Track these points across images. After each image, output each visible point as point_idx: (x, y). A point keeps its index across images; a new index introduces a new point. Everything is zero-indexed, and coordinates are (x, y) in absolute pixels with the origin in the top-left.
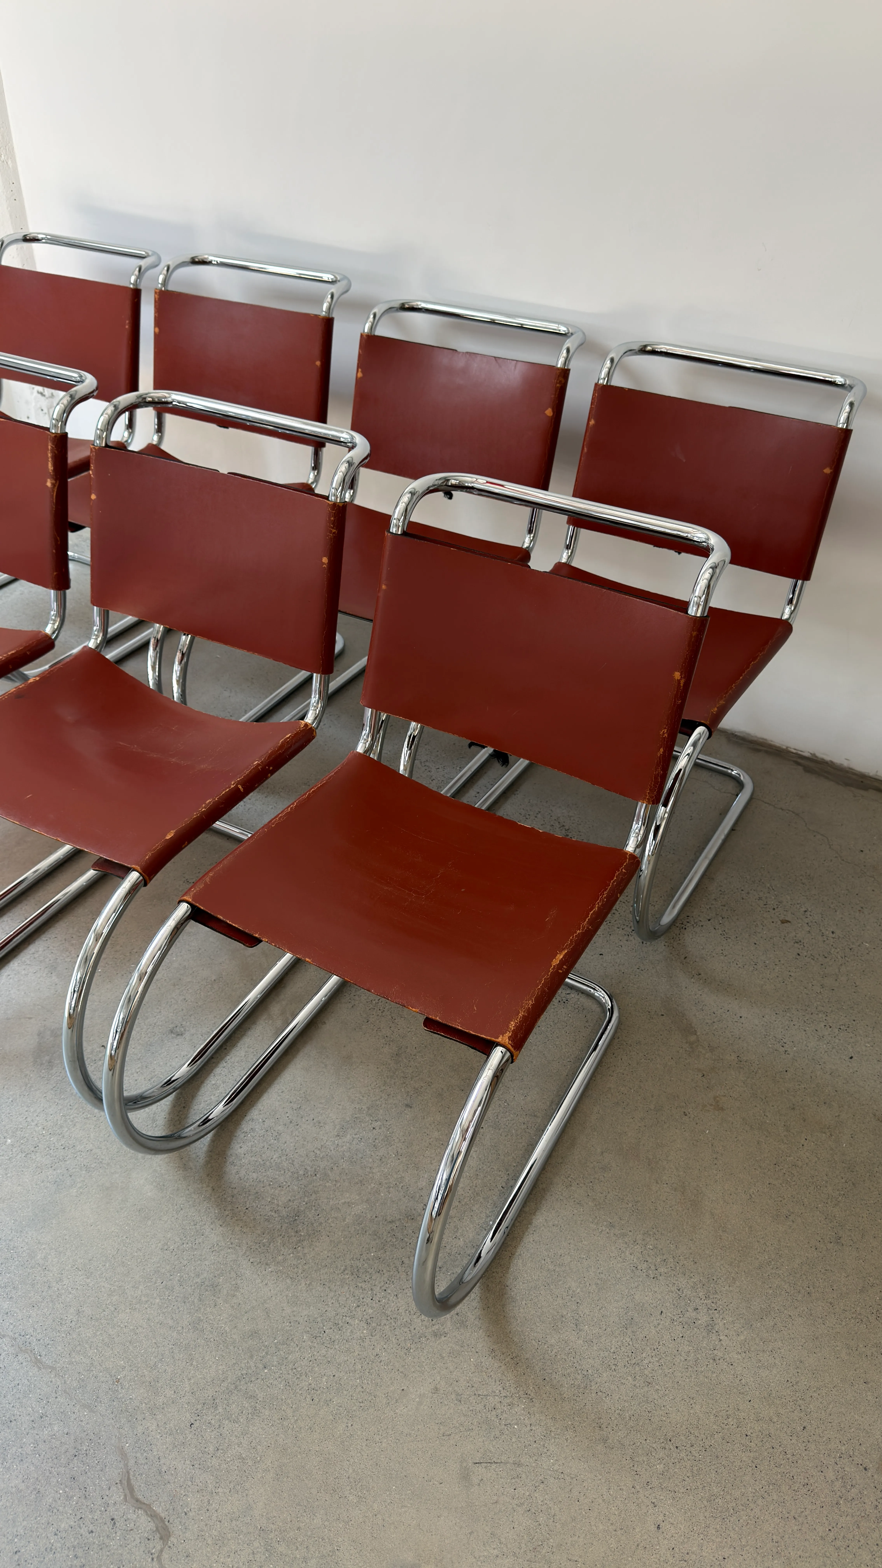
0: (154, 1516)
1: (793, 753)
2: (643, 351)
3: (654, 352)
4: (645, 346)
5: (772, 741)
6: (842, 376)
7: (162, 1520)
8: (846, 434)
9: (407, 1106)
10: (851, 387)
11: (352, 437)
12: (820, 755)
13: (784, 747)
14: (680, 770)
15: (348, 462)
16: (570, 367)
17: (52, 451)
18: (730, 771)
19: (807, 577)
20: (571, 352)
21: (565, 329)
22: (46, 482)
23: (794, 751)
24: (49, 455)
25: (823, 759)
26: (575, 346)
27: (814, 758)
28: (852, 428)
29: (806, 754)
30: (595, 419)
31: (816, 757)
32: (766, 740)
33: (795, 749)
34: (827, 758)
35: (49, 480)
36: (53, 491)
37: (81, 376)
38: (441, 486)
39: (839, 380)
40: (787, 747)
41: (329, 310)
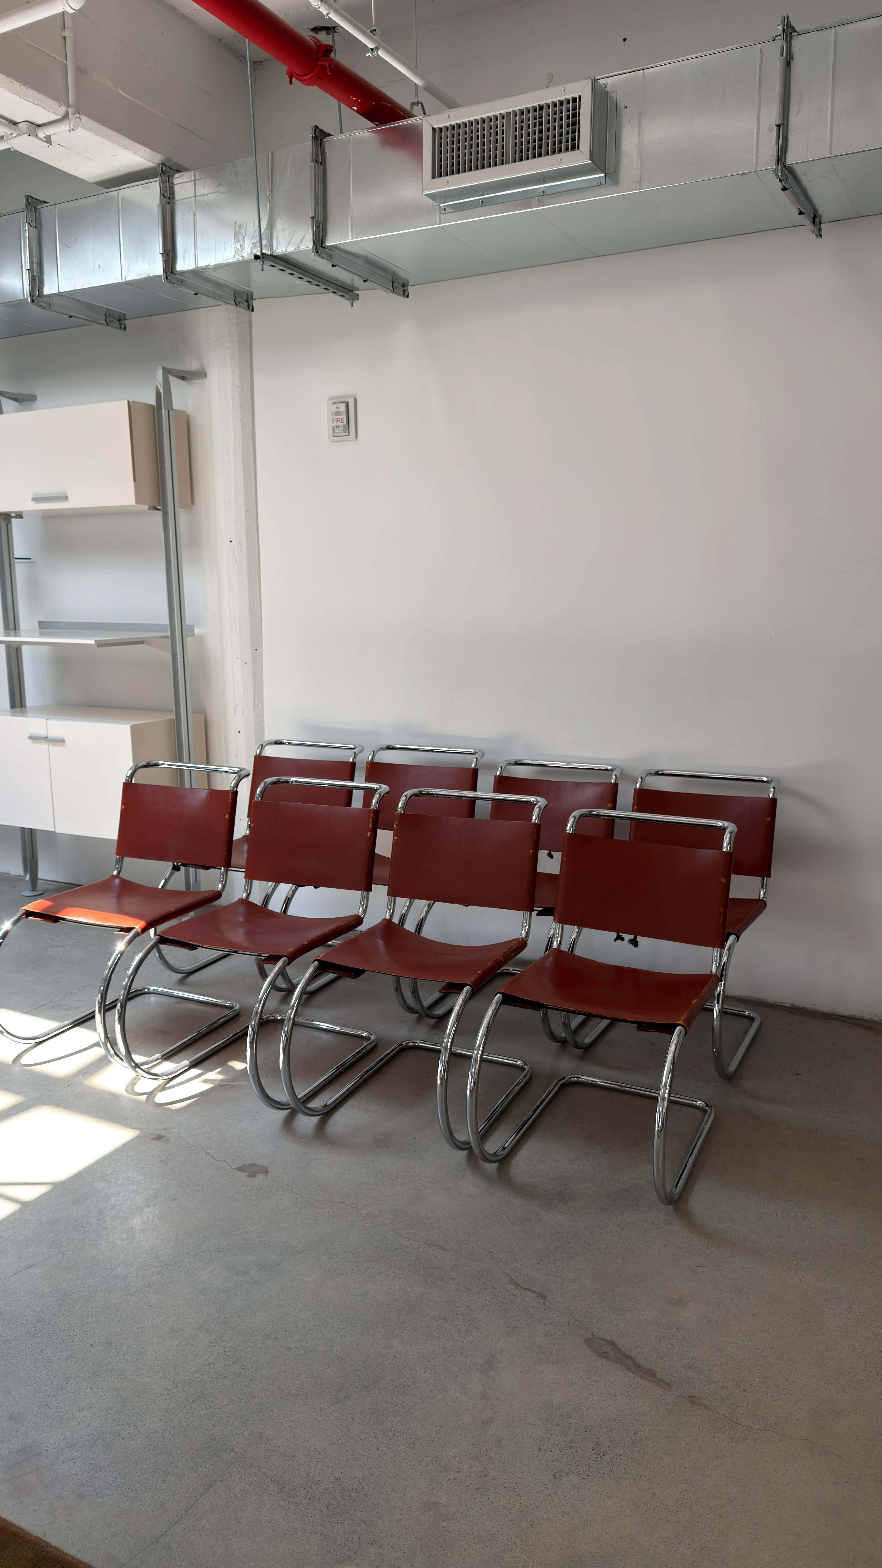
0: (534, 1292)
1: (779, 1005)
2: (657, 774)
3: (663, 774)
4: (658, 771)
5: (765, 1000)
6: (766, 777)
7: (540, 1293)
8: (774, 801)
9: (604, 1152)
10: (771, 781)
11: (537, 799)
12: (797, 1004)
13: (774, 1003)
14: (725, 962)
15: (539, 807)
16: (618, 783)
17: (373, 817)
18: (744, 1013)
19: (769, 876)
20: (618, 776)
21: (611, 767)
22: (367, 833)
23: (780, 1004)
24: (371, 820)
25: (799, 1007)
26: (619, 773)
27: (794, 1007)
28: (777, 798)
29: (788, 1005)
30: (637, 806)
31: (794, 1006)
32: (761, 999)
33: (780, 1003)
34: (801, 1006)
35: (369, 833)
36: (371, 838)
37: (380, 787)
38: (587, 814)
39: (765, 779)
40: (776, 1002)
41: (476, 765)
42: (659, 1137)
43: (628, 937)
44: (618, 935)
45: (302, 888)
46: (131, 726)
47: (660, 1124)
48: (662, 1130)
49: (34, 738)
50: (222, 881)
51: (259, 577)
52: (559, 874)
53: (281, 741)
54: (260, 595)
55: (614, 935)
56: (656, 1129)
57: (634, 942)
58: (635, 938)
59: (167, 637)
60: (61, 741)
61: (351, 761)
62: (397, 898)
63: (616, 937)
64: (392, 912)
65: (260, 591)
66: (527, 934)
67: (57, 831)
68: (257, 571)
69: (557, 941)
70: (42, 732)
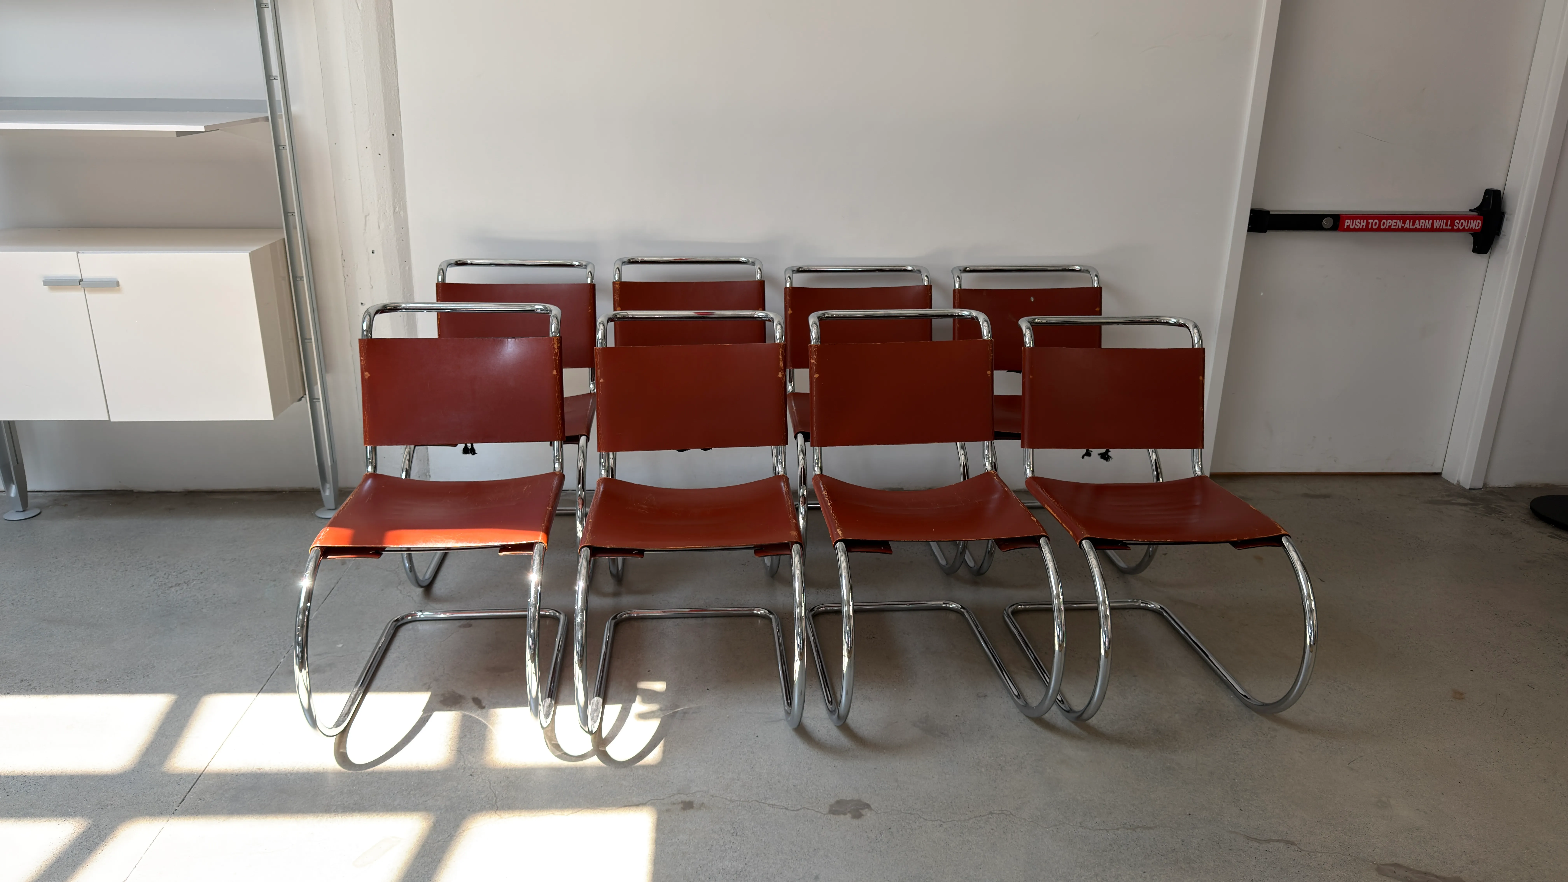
8: (1099, 290)
15: (983, 322)
16: (931, 284)
17: (782, 354)
24: (780, 357)
28: (1101, 286)
35: (780, 373)
36: (783, 379)
41: (761, 276)
42: (1311, 652)
43: (1095, 452)
44: (1087, 451)
45: (685, 452)
46: (250, 253)
47: (1312, 638)
48: (1314, 644)
49: (54, 284)
50: (559, 459)
51: (393, 32)
52: (1020, 394)
53: (465, 261)
54: (395, 56)
55: (1084, 451)
56: (1308, 644)
57: (1105, 457)
58: (1108, 451)
59: (267, 118)
60: (113, 285)
61: (589, 282)
62: (823, 448)
63: (1085, 453)
64: (821, 466)
65: (395, 51)
66: (994, 466)
67: (112, 420)
68: (389, 22)
69: (1030, 469)
70: (72, 272)
